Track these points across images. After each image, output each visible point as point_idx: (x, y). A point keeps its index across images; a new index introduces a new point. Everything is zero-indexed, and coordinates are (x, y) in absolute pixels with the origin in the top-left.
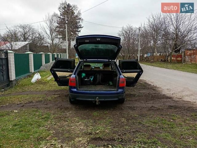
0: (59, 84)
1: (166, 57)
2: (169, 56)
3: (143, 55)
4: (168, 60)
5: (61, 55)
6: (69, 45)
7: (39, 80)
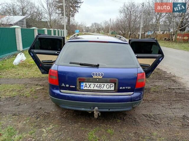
0: (43, 71)
1: (171, 35)
2: (174, 34)
3: (145, 33)
4: (173, 39)
5: (58, 31)
6: (68, 21)
7: (23, 62)
